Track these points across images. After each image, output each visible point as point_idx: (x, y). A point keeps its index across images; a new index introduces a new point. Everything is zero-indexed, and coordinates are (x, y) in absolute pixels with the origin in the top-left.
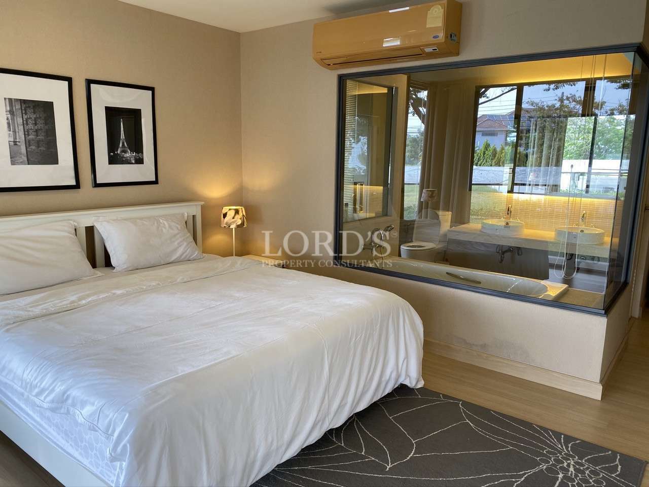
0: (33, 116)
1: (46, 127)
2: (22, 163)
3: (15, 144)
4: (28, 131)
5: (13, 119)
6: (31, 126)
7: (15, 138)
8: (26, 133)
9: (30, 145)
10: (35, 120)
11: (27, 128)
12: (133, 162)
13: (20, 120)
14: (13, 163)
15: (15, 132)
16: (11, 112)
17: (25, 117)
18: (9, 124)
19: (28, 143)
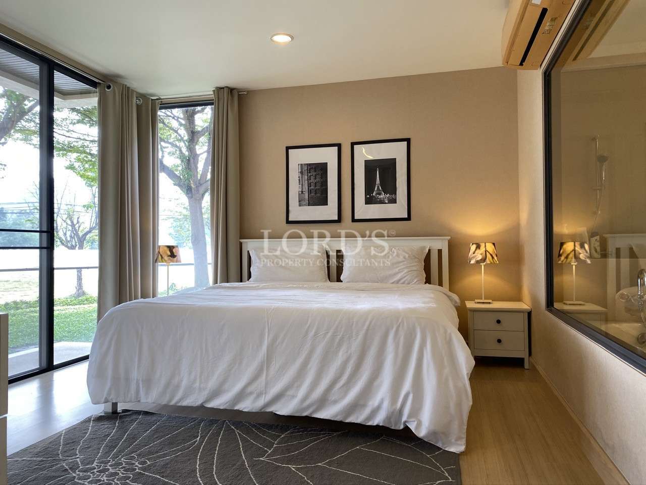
0: (314, 174)
1: (322, 180)
2: (305, 205)
3: (302, 193)
4: (310, 184)
5: (302, 177)
6: (312, 180)
7: (302, 189)
8: (309, 185)
9: (311, 193)
10: (315, 176)
11: (309, 182)
12: (387, 202)
13: (306, 177)
14: (300, 205)
15: (302, 185)
16: (302, 173)
17: (309, 175)
18: (299, 180)
19: (310, 192)
